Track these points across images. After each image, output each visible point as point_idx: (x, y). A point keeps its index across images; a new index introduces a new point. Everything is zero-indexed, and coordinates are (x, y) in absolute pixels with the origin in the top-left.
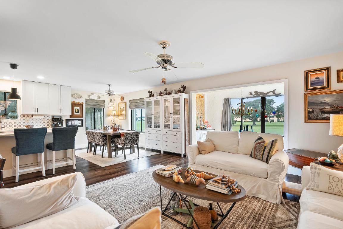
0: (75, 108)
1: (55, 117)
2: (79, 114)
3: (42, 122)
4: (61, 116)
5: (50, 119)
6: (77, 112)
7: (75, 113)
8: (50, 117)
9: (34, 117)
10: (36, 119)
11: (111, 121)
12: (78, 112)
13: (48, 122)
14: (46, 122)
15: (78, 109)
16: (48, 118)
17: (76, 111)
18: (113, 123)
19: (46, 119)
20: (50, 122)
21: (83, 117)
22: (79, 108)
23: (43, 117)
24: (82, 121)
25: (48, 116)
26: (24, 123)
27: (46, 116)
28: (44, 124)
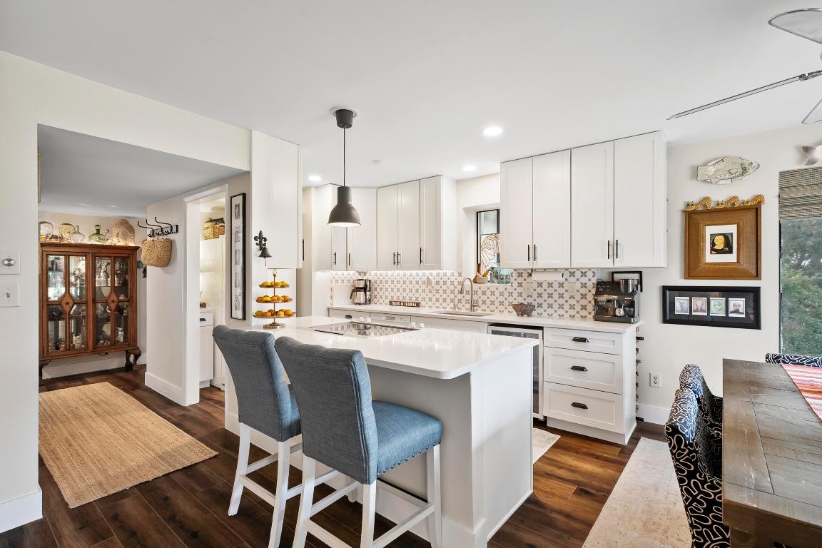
0: (710, 230)
1: (617, 277)
2: (732, 258)
3: (567, 296)
4: (640, 273)
5: (590, 285)
6: (719, 252)
7: (710, 258)
8: (590, 274)
9: (535, 277)
10: (540, 285)
12: (728, 248)
13: (584, 296)
14: (578, 297)
15: (727, 238)
16: (584, 280)
17: (713, 244)
19: (578, 285)
20: (590, 297)
21: (757, 276)
22: (732, 229)
23: (555, 277)
24: (753, 295)
25: (584, 274)
26: (520, 294)
27: (578, 274)
28: (572, 302)
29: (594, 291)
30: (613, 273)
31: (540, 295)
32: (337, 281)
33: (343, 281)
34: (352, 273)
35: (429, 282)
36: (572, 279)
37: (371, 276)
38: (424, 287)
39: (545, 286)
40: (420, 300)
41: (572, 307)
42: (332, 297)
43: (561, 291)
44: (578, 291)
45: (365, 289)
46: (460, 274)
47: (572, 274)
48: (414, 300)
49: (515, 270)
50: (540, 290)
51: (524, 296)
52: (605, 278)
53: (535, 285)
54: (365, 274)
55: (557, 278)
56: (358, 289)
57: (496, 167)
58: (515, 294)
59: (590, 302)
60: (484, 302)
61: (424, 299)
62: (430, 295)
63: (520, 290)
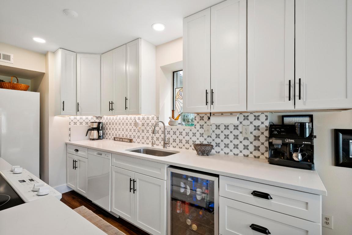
1: (287, 120)
3: (241, 138)
4: (311, 117)
5: (263, 127)
8: (262, 118)
9: (214, 120)
10: (218, 127)
13: (257, 138)
14: (251, 138)
16: (257, 123)
19: (251, 128)
20: (263, 139)
25: (257, 118)
26: (202, 135)
27: (251, 118)
28: (246, 143)
29: (267, 134)
30: (283, 117)
31: (218, 136)
32: (75, 123)
33: (81, 123)
34: (90, 117)
35: (136, 124)
36: (246, 122)
38: (134, 128)
39: (222, 128)
40: (132, 137)
41: (246, 147)
42: (70, 135)
43: (236, 132)
44: (251, 133)
45: (98, 129)
46: (158, 118)
47: (246, 118)
48: (128, 137)
49: (198, 114)
50: (218, 132)
51: (205, 136)
52: (275, 120)
53: (214, 127)
54: (101, 118)
55: (233, 121)
56: (92, 129)
58: (198, 135)
59: (263, 144)
60: (174, 141)
61: (134, 136)
62: (139, 134)
63: (201, 131)
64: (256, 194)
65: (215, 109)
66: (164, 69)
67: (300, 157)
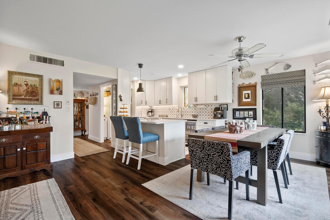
0: (244, 92)
2: (249, 100)
3: (207, 112)
4: (227, 105)
5: (213, 109)
6: (246, 98)
7: (245, 100)
8: (213, 106)
9: (198, 107)
11: (320, 111)
12: (248, 98)
14: (210, 112)
15: (248, 94)
17: (245, 96)
18: (325, 115)
19: (210, 109)
21: (255, 105)
22: (249, 92)
23: (203, 107)
24: (255, 110)
25: (212, 106)
26: (195, 112)
27: (210, 106)
28: (209, 114)
29: (214, 111)
30: (220, 105)
32: (143, 109)
33: (145, 109)
34: (148, 107)
35: (170, 109)
36: (209, 107)
37: (154, 107)
38: (169, 111)
39: (202, 109)
40: (168, 115)
41: (209, 115)
42: (141, 114)
43: (206, 111)
44: (210, 110)
45: (152, 112)
46: (179, 106)
47: (209, 106)
48: (166, 115)
49: (194, 105)
50: (200, 111)
51: (196, 112)
52: (218, 106)
53: (199, 109)
54: (152, 107)
56: (149, 112)
57: (187, 75)
58: (194, 112)
59: (212, 113)
60: (185, 115)
61: (169, 114)
62: (171, 113)
63: (195, 111)
64: (205, 123)
65: (198, 103)
66: (181, 87)
67: (220, 116)
